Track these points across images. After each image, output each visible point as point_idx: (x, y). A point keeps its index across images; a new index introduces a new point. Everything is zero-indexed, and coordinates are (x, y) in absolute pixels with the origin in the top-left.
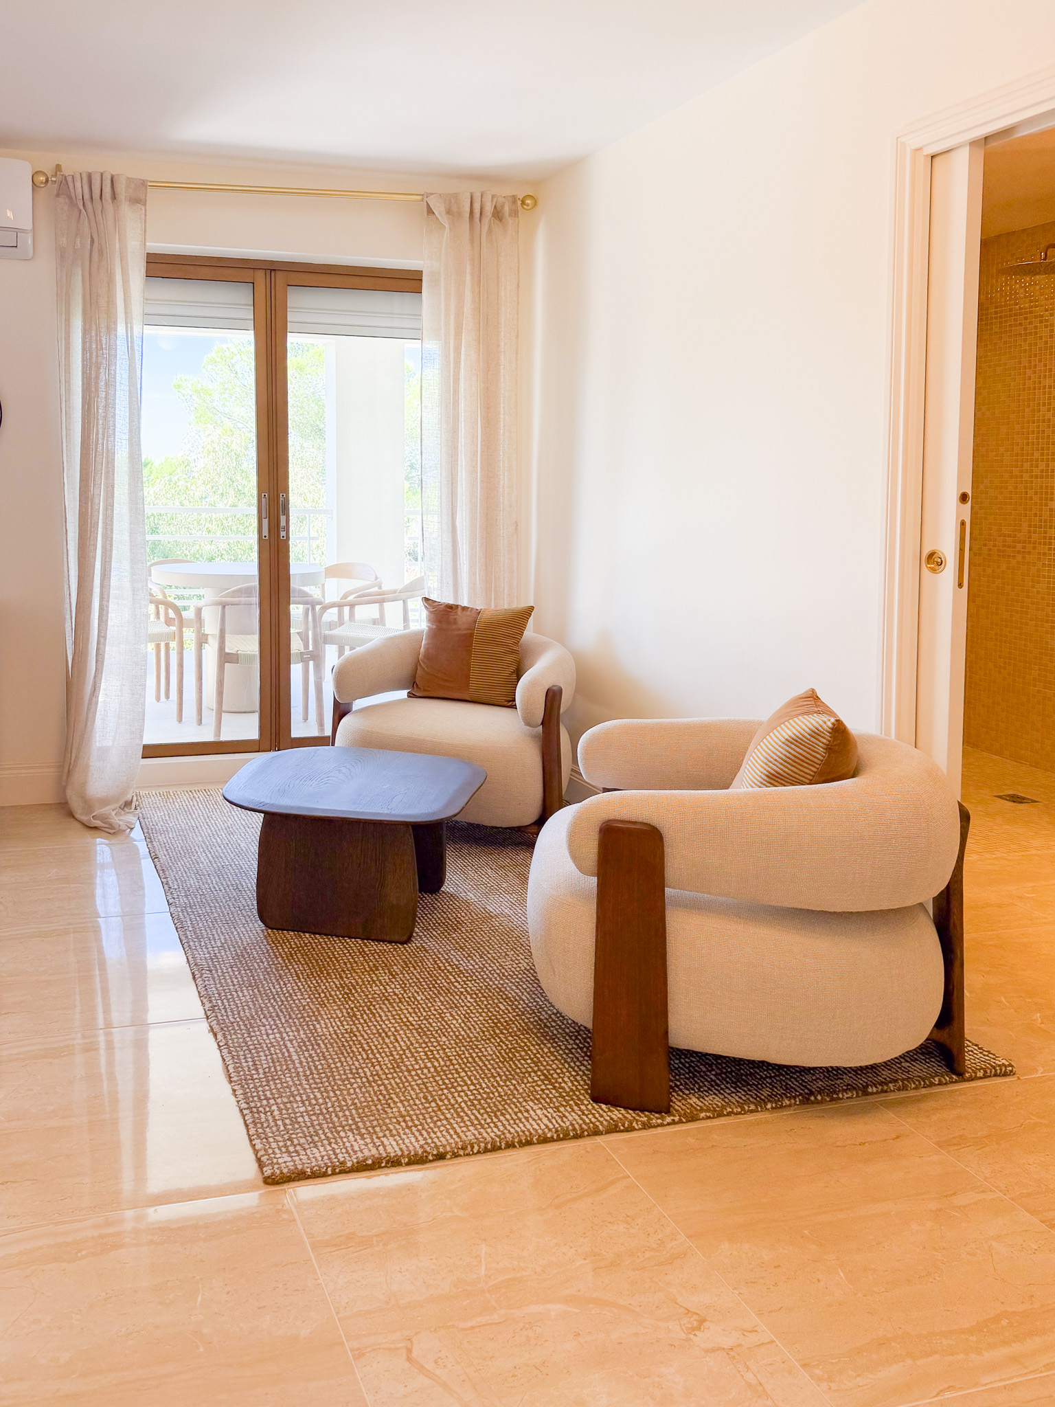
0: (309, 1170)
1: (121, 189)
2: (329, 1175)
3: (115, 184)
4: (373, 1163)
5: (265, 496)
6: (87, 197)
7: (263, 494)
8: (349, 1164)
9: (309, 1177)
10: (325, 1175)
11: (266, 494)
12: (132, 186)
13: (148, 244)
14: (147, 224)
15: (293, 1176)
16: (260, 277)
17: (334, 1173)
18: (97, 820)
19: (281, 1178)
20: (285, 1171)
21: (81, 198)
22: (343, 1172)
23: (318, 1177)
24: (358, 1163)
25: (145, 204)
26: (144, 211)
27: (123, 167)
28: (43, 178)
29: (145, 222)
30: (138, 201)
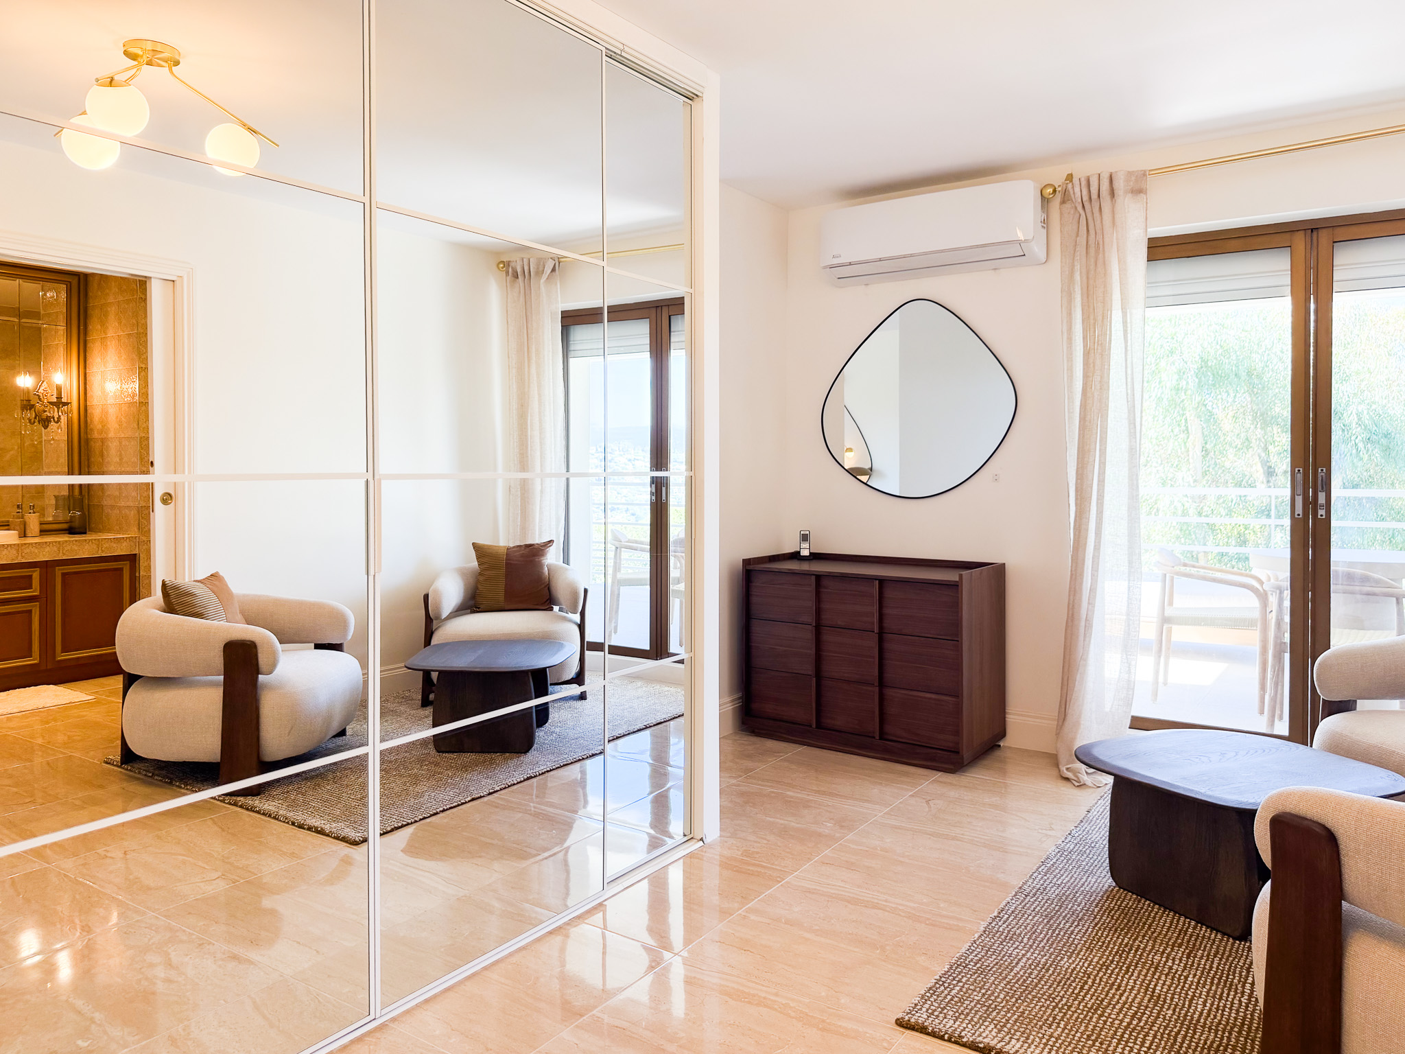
0: (931, 1028)
1: (1120, 185)
2: (945, 1040)
3: (1114, 182)
4: (984, 1048)
5: (1299, 471)
6: (1085, 198)
7: (1297, 469)
8: (965, 1040)
9: (928, 1034)
10: (942, 1038)
11: (1301, 469)
12: (1133, 178)
13: (1149, 230)
14: (1148, 211)
15: (916, 1027)
16: (1300, 241)
17: (949, 1040)
18: (1069, 771)
19: (907, 1024)
20: (913, 1020)
21: (1080, 200)
22: (956, 1043)
23: (937, 1037)
24: (972, 1042)
25: (1146, 193)
26: (1145, 200)
27: (1122, 164)
28: (1050, 190)
29: (1146, 210)
30: (1138, 191)
